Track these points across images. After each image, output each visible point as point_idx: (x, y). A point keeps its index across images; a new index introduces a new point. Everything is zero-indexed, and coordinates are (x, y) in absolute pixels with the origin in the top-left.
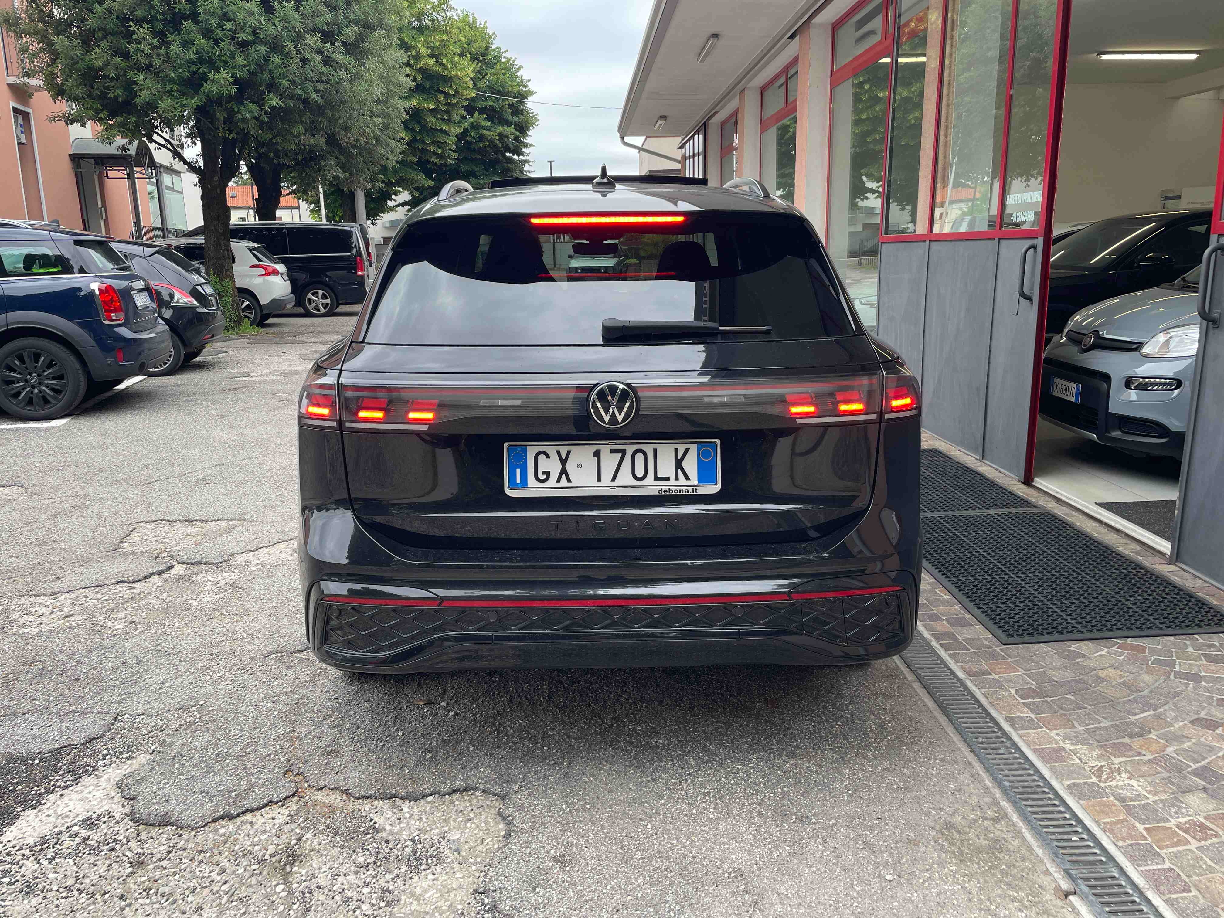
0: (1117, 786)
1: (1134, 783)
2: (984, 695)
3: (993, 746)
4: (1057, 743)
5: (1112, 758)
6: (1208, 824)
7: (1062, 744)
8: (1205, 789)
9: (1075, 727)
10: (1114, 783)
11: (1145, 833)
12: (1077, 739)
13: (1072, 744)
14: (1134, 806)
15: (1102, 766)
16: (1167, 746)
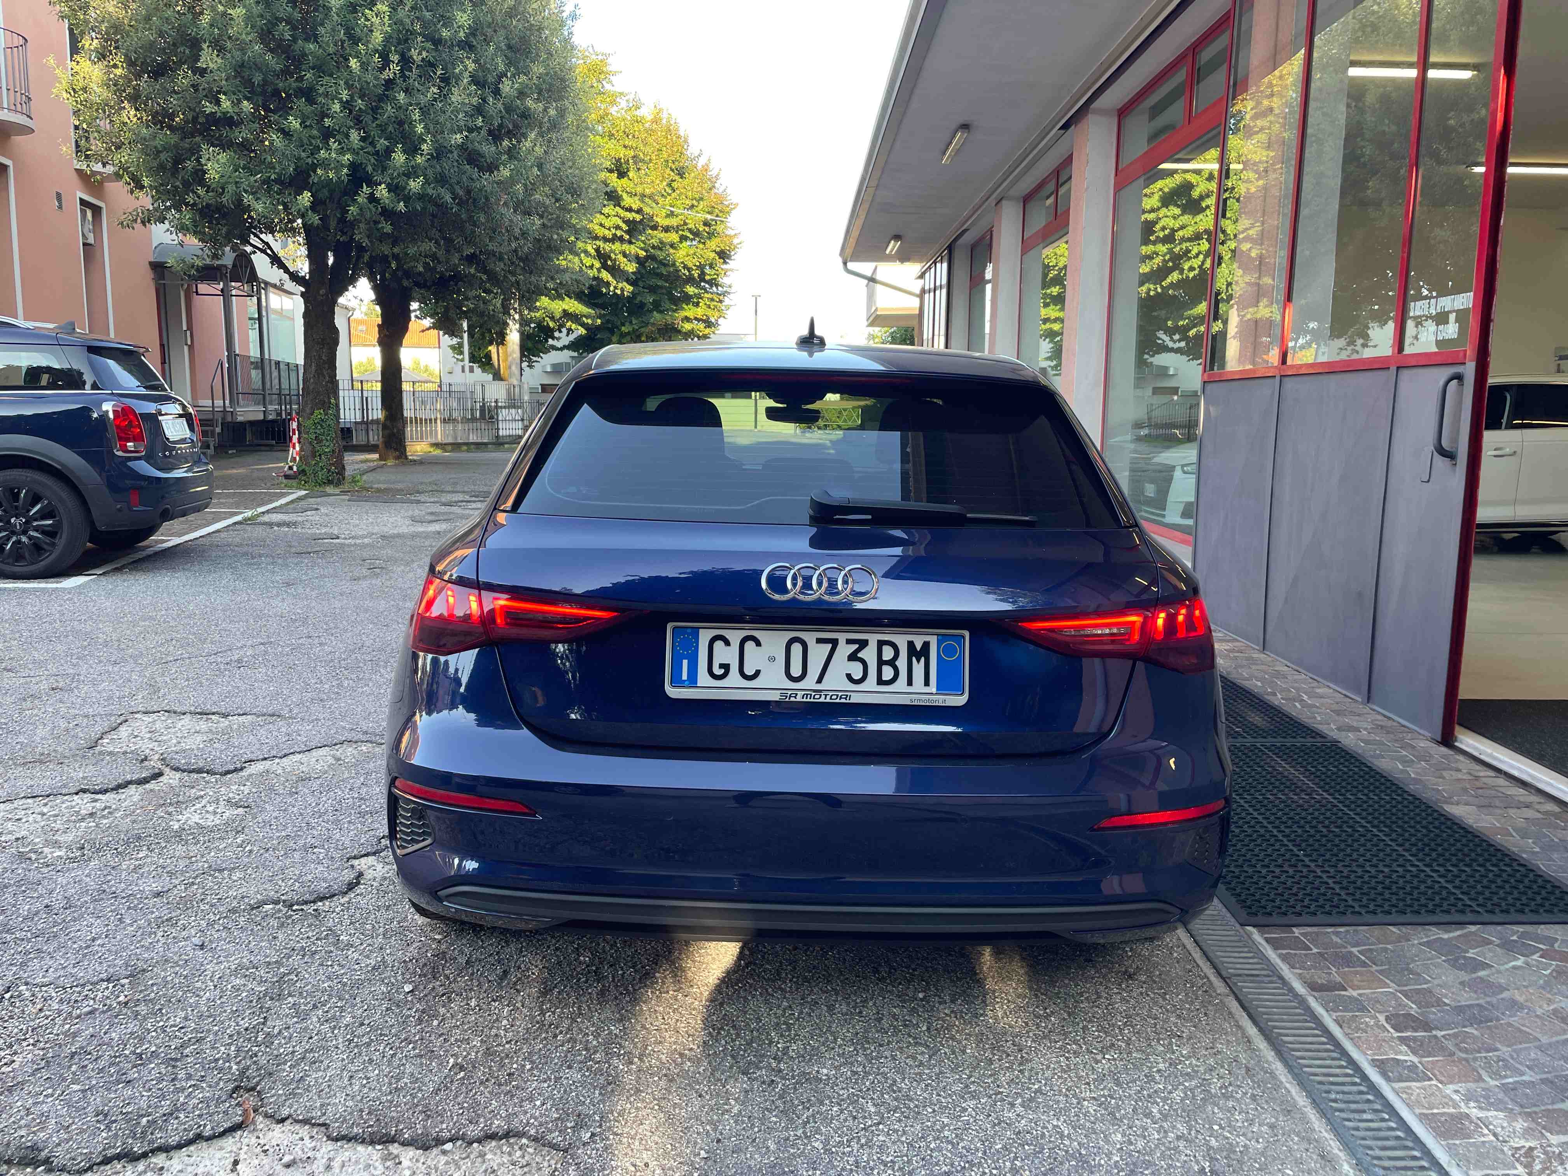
2: (1337, 1021)
3: (1353, 1106)
4: (1456, 1105)
5: (1548, 1135)
7: (1464, 1109)
9: (1484, 1081)
12: (1487, 1101)
13: (1481, 1108)
15: (1531, 1149)
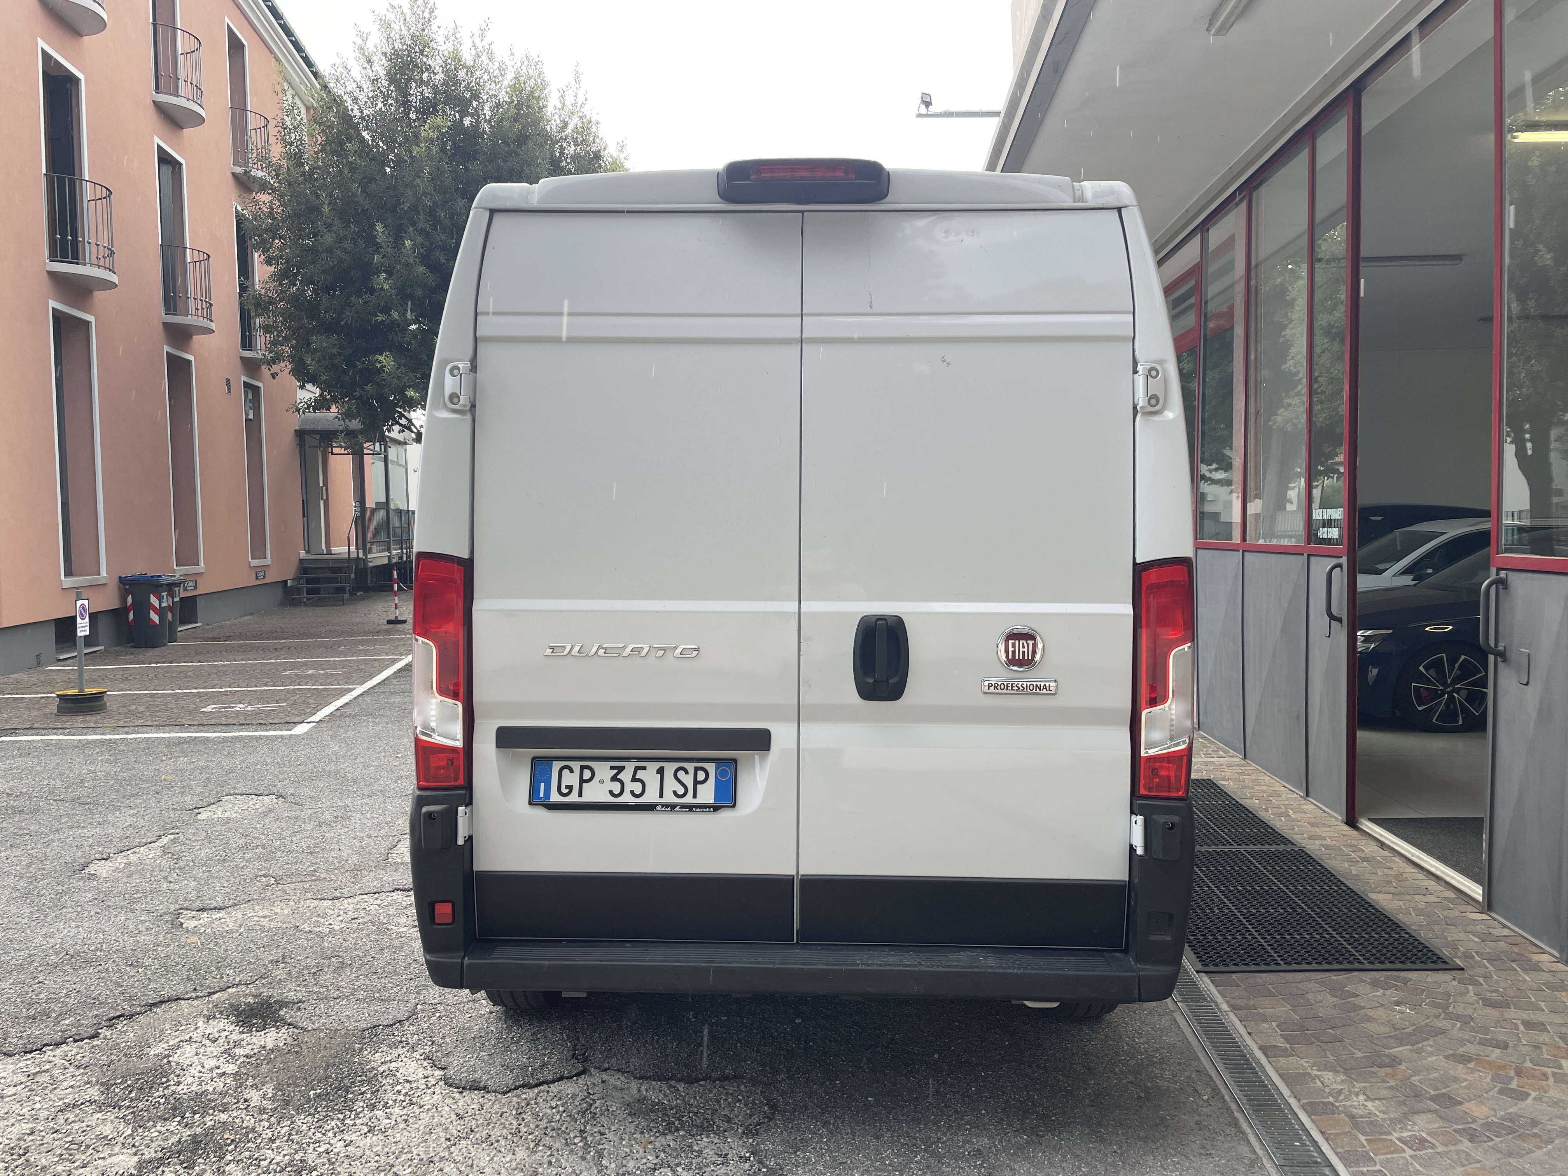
0: (1351, 1106)
1: (1369, 1104)
4: (1304, 1069)
5: (1355, 1083)
6: (1429, 1139)
7: (1309, 1070)
8: (1435, 1111)
9: (1327, 1057)
10: (1349, 1103)
11: (1365, 1143)
12: (1326, 1067)
13: (1319, 1070)
14: (1362, 1122)
15: (1342, 1089)
16: (1413, 1076)
